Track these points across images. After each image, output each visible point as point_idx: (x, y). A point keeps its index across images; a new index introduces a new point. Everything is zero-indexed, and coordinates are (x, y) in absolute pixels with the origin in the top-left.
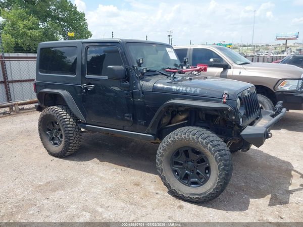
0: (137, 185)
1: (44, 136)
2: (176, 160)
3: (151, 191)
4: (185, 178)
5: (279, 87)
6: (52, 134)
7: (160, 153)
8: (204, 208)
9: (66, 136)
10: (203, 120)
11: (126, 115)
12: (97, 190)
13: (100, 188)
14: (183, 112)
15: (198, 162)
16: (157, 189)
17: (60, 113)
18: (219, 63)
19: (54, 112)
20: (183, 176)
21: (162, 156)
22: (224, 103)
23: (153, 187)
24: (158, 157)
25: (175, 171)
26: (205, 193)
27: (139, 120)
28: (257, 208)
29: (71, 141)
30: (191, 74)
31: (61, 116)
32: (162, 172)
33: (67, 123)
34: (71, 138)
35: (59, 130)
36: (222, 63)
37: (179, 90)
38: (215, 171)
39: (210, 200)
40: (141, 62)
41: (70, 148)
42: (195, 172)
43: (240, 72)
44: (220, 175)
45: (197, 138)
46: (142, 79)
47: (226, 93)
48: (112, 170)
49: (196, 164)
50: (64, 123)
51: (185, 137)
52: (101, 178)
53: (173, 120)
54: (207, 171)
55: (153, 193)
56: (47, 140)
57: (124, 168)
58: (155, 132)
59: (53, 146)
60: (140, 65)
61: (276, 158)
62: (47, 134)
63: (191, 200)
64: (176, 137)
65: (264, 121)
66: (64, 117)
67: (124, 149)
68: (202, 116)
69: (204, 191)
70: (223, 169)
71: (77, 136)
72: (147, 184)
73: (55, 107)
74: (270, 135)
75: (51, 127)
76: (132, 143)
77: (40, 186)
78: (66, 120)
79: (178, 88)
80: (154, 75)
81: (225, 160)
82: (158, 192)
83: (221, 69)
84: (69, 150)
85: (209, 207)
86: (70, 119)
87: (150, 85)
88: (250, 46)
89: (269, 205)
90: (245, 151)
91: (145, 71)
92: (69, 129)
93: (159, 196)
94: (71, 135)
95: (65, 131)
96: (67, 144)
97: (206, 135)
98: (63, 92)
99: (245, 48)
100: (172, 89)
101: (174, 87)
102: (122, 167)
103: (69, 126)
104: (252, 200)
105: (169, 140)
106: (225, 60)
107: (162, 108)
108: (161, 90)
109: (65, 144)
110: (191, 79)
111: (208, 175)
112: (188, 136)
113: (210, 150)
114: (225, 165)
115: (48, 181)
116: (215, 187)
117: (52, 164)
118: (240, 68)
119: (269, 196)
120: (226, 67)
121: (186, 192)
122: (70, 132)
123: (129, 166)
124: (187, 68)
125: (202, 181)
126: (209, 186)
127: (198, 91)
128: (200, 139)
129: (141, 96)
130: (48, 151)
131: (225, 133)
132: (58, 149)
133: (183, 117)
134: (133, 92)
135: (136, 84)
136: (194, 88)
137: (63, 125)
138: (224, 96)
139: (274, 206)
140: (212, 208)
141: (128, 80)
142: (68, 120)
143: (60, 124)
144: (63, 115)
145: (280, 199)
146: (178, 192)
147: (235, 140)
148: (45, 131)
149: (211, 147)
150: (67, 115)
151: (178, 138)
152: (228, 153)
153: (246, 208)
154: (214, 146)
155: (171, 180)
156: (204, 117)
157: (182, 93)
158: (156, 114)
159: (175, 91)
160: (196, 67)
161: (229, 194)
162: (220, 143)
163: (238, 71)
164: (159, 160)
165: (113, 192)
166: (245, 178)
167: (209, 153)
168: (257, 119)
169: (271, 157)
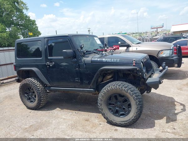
0: (87, 120)
1: (23, 98)
2: (110, 102)
3: (96, 123)
4: (116, 113)
5: (160, 55)
6: (28, 96)
7: (100, 99)
8: (130, 129)
9: (38, 96)
10: (122, 77)
11: (76, 79)
12: (63, 127)
13: (65, 125)
14: (109, 74)
15: (123, 102)
16: (100, 121)
17: (34, 82)
18: (124, 44)
19: (29, 81)
20: (115, 112)
21: (101, 101)
22: (134, 66)
23: (97, 121)
24: (99, 101)
25: (110, 109)
26: (129, 120)
27: (84, 81)
28: (160, 125)
29: (42, 99)
30: (111, 51)
31: (34, 83)
32: (102, 111)
33: (38, 87)
34: (42, 97)
35: (34, 92)
36: (126, 44)
37: (107, 61)
38: (134, 106)
39: (133, 124)
40: (82, 46)
41: (42, 103)
42: (122, 108)
43: (137, 49)
44: (137, 108)
45: (122, 88)
46: (84, 56)
47: (134, 60)
48: (70, 114)
49: (122, 103)
50: (37, 88)
51: (114, 88)
52: (64, 119)
53: (104, 79)
54: (129, 107)
55: (98, 124)
56: (25, 100)
57: (77, 112)
58: (95, 87)
59: (30, 103)
60: (82, 48)
61: (164, 96)
62: (26, 96)
63: (122, 125)
64: (109, 88)
65: (157, 75)
66: (36, 84)
67: (74, 101)
68: (121, 75)
69: (129, 118)
70: (139, 104)
71: (45, 95)
72: (93, 119)
73: (30, 79)
74: (161, 82)
75: (28, 91)
76: (79, 97)
77: (26, 128)
78: (38, 86)
79: (106, 60)
80: (90, 54)
81: (139, 99)
82: (100, 123)
83: (126, 48)
84: (41, 105)
85: (132, 128)
86: (40, 85)
87: (89, 59)
88: (137, 33)
89: (166, 123)
90: (149, 93)
91: (85, 52)
92: (40, 91)
93: (102, 125)
94: (41, 95)
95: (38, 92)
96: (40, 100)
97: (126, 85)
98: (34, 69)
99: (134, 35)
100: (103, 60)
101: (104, 59)
102: (76, 111)
103: (40, 89)
104: (156, 121)
105: (105, 91)
106: (127, 42)
107: (98, 72)
108: (96, 62)
109: (38, 101)
110: (112, 54)
111: (130, 109)
112: (116, 87)
113: (130, 94)
114: (140, 102)
115: (31, 125)
116: (135, 115)
117: (31, 114)
118: (137, 46)
119: (165, 118)
120: (128, 46)
121: (118, 121)
122: (41, 93)
123: (79, 110)
124: (108, 48)
125: (127, 113)
126: (131, 115)
127: (118, 60)
128: (123, 88)
129: (84, 66)
130: (27, 107)
131: (136, 83)
132: (33, 105)
133: (110, 77)
134: (79, 65)
135: (81, 59)
136: (116, 59)
137: (36, 89)
138: (133, 62)
139: (169, 123)
140: (134, 128)
141: (75, 58)
142: (39, 85)
143: (34, 89)
144: (35, 83)
145: (172, 119)
146: (113, 121)
147: (142, 87)
148: (24, 94)
149: (130, 92)
150: (38, 82)
151: (110, 89)
152: (140, 94)
153: (154, 126)
154: (132, 91)
155: (108, 115)
156: (122, 76)
157: (109, 63)
158: (95, 76)
159: (105, 61)
160: (113, 47)
161: (142, 119)
162: (134, 89)
163: (136, 47)
164: (99, 103)
165: (73, 126)
166: (150, 109)
167: (129, 96)
168: (152, 74)
169: (161, 95)
